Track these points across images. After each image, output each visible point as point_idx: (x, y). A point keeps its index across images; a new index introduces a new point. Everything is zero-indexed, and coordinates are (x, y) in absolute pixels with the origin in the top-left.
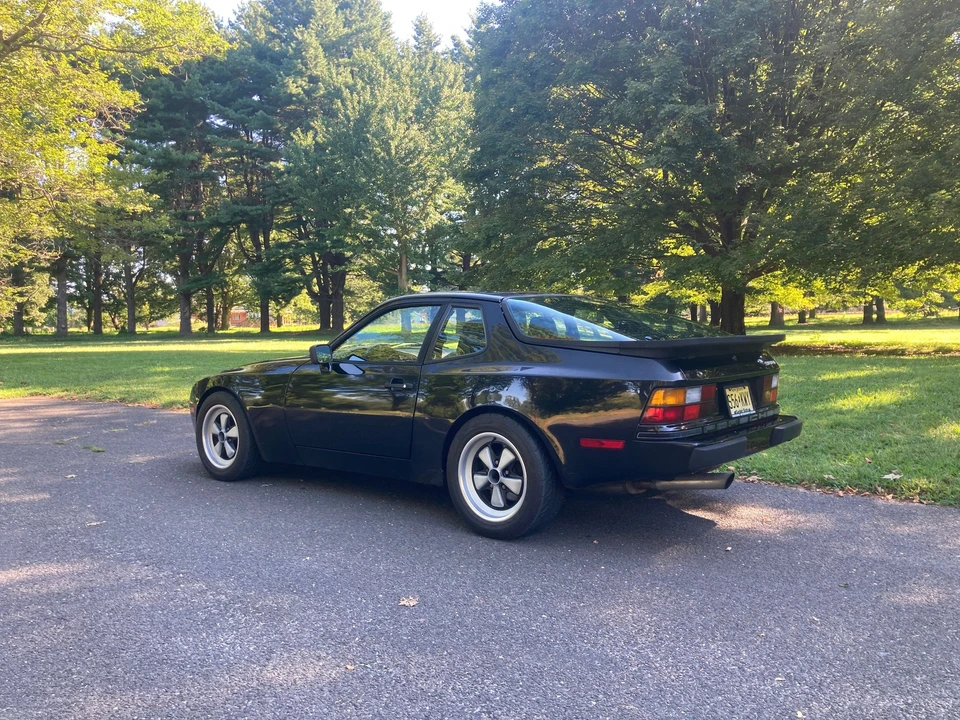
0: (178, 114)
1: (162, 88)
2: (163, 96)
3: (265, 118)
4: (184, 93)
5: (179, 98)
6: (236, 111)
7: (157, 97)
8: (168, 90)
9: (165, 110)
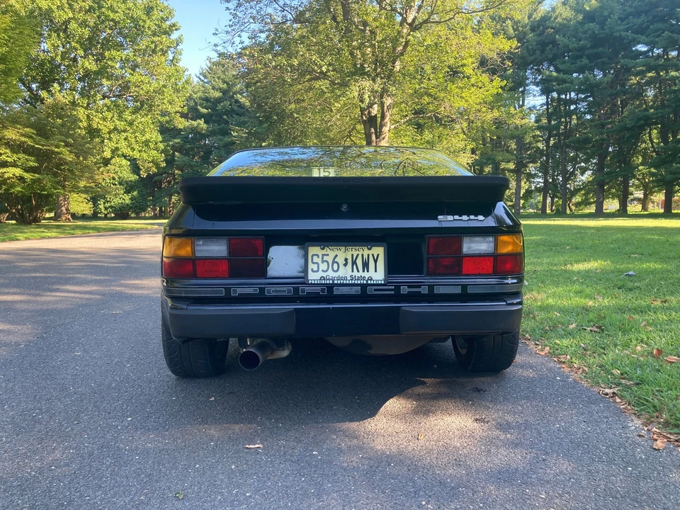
0: (601, 49)
1: (590, 32)
2: (590, 38)
3: (671, 37)
4: (607, 31)
5: (602, 36)
6: (647, 36)
7: (586, 39)
8: (594, 32)
9: (592, 47)
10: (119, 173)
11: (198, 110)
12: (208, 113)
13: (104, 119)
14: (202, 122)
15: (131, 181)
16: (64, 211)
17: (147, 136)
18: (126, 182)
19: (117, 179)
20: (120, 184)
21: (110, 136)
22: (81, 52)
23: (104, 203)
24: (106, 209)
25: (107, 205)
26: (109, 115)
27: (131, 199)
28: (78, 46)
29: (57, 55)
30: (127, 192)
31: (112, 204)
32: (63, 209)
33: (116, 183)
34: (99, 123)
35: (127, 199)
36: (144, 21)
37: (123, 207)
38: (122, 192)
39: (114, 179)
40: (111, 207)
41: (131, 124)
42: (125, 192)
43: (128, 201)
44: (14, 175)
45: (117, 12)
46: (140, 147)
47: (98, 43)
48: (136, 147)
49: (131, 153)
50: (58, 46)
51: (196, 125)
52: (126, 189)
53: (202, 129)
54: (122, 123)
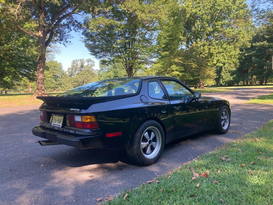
10: (229, 68)
11: (264, 37)
12: (269, 38)
13: (215, 49)
14: (265, 42)
15: (233, 71)
16: (202, 84)
17: (231, 53)
18: (231, 72)
19: (228, 70)
20: (229, 72)
21: (217, 55)
22: (207, 25)
23: (222, 80)
24: (223, 82)
25: (224, 81)
26: (217, 47)
27: (233, 78)
28: (206, 23)
29: (199, 28)
30: (232, 75)
31: (226, 80)
32: (201, 83)
33: (227, 72)
34: (213, 51)
35: (231, 78)
36: (231, 7)
37: (230, 81)
38: (229, 75)
39: (227, 70)
40: (225, 82)
41: (225, 49)
42: (231, 76)
43: (232, 79)
44: (176, 74)
45: (221, 6)
46: (228, 58)
47: (214, 20)
48: (226, 58)
49: (224, 61)
50: (199, 25)
51: (262, 44)
52: (231, 74)
53: (266, 45)
54: (222, 49)
